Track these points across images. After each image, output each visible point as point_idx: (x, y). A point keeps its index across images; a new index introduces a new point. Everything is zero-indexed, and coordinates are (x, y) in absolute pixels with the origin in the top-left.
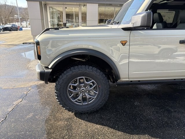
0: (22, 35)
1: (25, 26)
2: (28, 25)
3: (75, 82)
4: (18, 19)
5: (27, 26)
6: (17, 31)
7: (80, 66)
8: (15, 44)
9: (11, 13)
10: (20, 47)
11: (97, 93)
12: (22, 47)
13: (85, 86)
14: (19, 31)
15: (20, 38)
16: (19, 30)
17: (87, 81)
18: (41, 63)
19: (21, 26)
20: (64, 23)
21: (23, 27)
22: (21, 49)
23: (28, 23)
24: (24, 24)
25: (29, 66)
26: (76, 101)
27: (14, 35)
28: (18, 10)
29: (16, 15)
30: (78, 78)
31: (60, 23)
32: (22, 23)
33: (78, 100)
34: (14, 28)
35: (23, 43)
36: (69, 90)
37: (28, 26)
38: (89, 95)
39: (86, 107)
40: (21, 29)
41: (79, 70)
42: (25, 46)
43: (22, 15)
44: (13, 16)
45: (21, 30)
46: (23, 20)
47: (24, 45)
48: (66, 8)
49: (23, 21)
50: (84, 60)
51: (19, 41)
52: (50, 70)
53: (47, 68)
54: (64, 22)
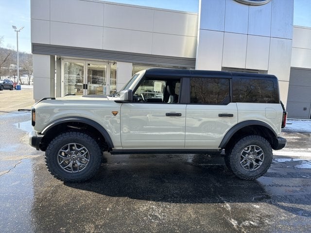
0: (19, 98)
1: (26, 82)
2: (31, 80)
3: (66, 149)
4: (16, 71)
5: (29, 83)
6: (11, 90)
7: (71, 133)
8: (5, 111)
9: (5, 61)
10: (14, 115)
11: (88, 160)
12: (16, 115)
13: (76, 153)
14: (14, 91)
15: (15, 102)
16: (15, 89)
17: (78, 148)
18: (35, 129)
19: (19, 82)
20: (84, 85)
21: (22, 84)
22: (14, 118)
23: (32, 78)
24: (25, 79)
25: (23, 140)
26: (66, 169)
27: (6, 97)
28: (18, 57)
29: (12, 65)
30: (69, 144)
31: (78, 84)
32: (21, 78)
33: (68, 167)
34: (7, 85)
35: (19, 110)
36: (59, 157)
37: (31, 83)
38: (80, 162)
39: (76, 175)
40: (19, 88)
41: (70, 136)
42: (21, 115)
43: (23, 65)
44: (8, 66)
45: (17, 90)
46: (23, 72)
47: (20, 112)
48: (89, 65)
49: (24, 74)
50: (80, 128)
51: (13, 106)
52: (42, 136)
53: (40, 134)
54: (84, 83)
